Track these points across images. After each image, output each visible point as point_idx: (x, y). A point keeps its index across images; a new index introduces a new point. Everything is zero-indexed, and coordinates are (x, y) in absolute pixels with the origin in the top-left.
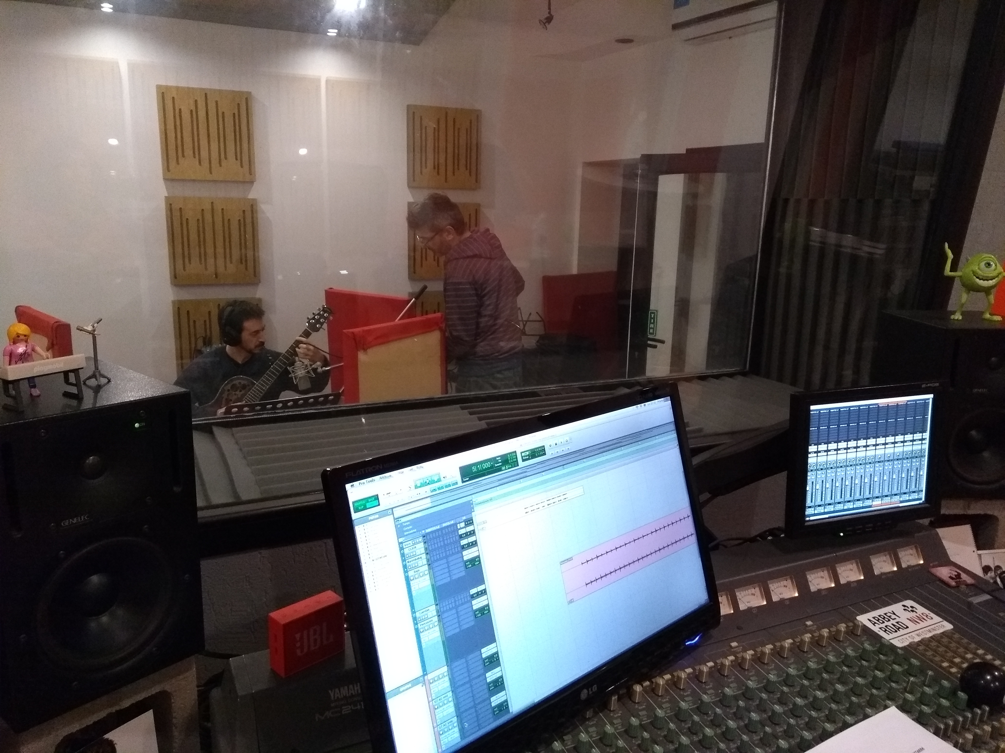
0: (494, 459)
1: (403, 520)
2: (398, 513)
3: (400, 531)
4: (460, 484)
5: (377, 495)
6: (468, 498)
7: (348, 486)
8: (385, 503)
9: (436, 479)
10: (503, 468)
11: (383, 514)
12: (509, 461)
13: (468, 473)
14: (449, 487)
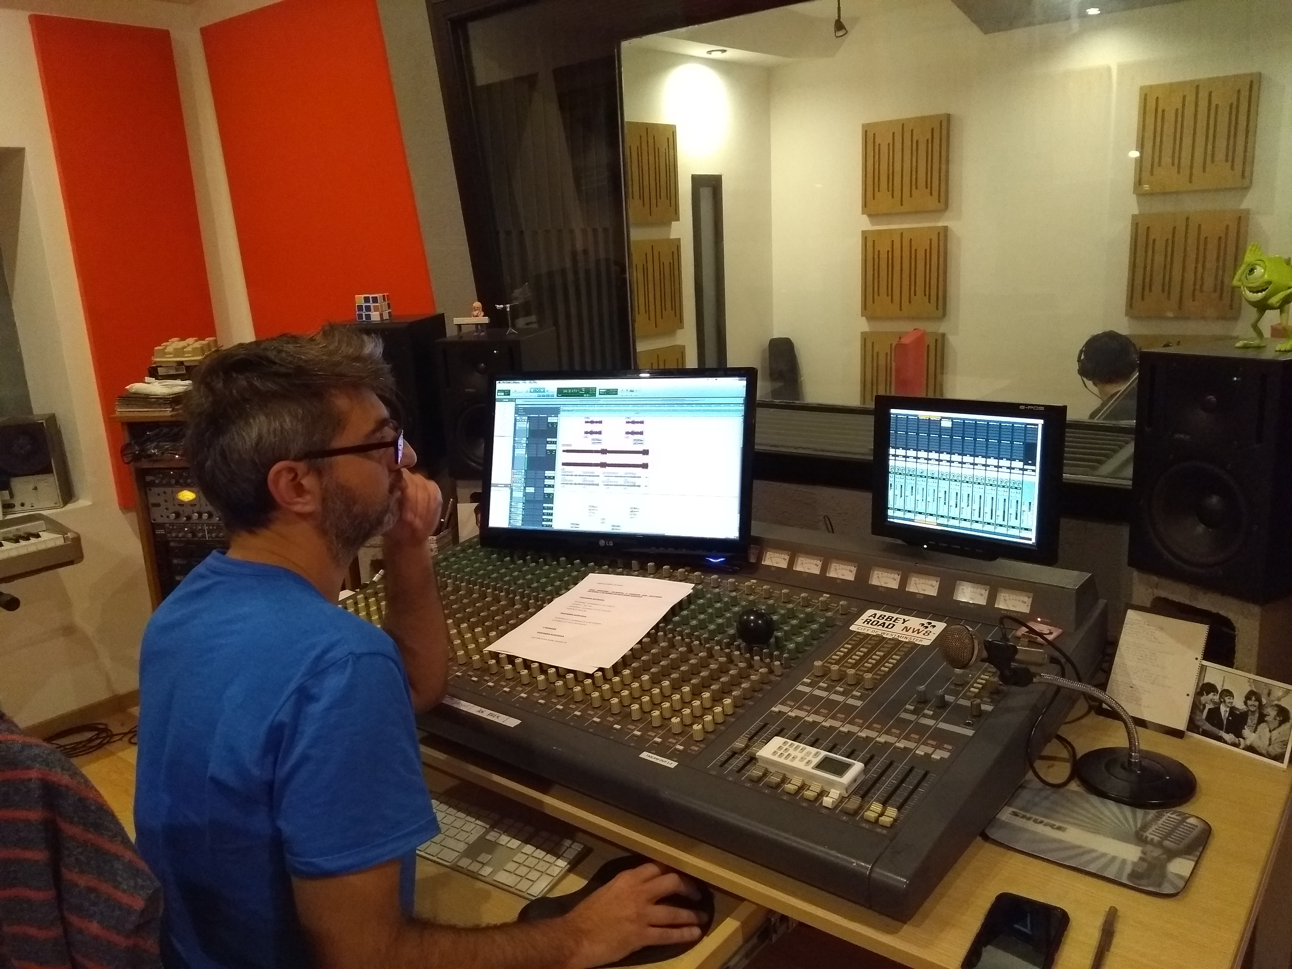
0: (580, 389)
1: (520, 406)
2: (518, 402)
3: (517, 411)
4: (556, 396)
5: (509, 391)
6: (559, 406)
7: (497, 382)
8: (512, 395)
9: (542, 391)
10: (585, 395)
11: (511, 400)
12: (590, 392)
13: (561, 392)
14: (549, 397)
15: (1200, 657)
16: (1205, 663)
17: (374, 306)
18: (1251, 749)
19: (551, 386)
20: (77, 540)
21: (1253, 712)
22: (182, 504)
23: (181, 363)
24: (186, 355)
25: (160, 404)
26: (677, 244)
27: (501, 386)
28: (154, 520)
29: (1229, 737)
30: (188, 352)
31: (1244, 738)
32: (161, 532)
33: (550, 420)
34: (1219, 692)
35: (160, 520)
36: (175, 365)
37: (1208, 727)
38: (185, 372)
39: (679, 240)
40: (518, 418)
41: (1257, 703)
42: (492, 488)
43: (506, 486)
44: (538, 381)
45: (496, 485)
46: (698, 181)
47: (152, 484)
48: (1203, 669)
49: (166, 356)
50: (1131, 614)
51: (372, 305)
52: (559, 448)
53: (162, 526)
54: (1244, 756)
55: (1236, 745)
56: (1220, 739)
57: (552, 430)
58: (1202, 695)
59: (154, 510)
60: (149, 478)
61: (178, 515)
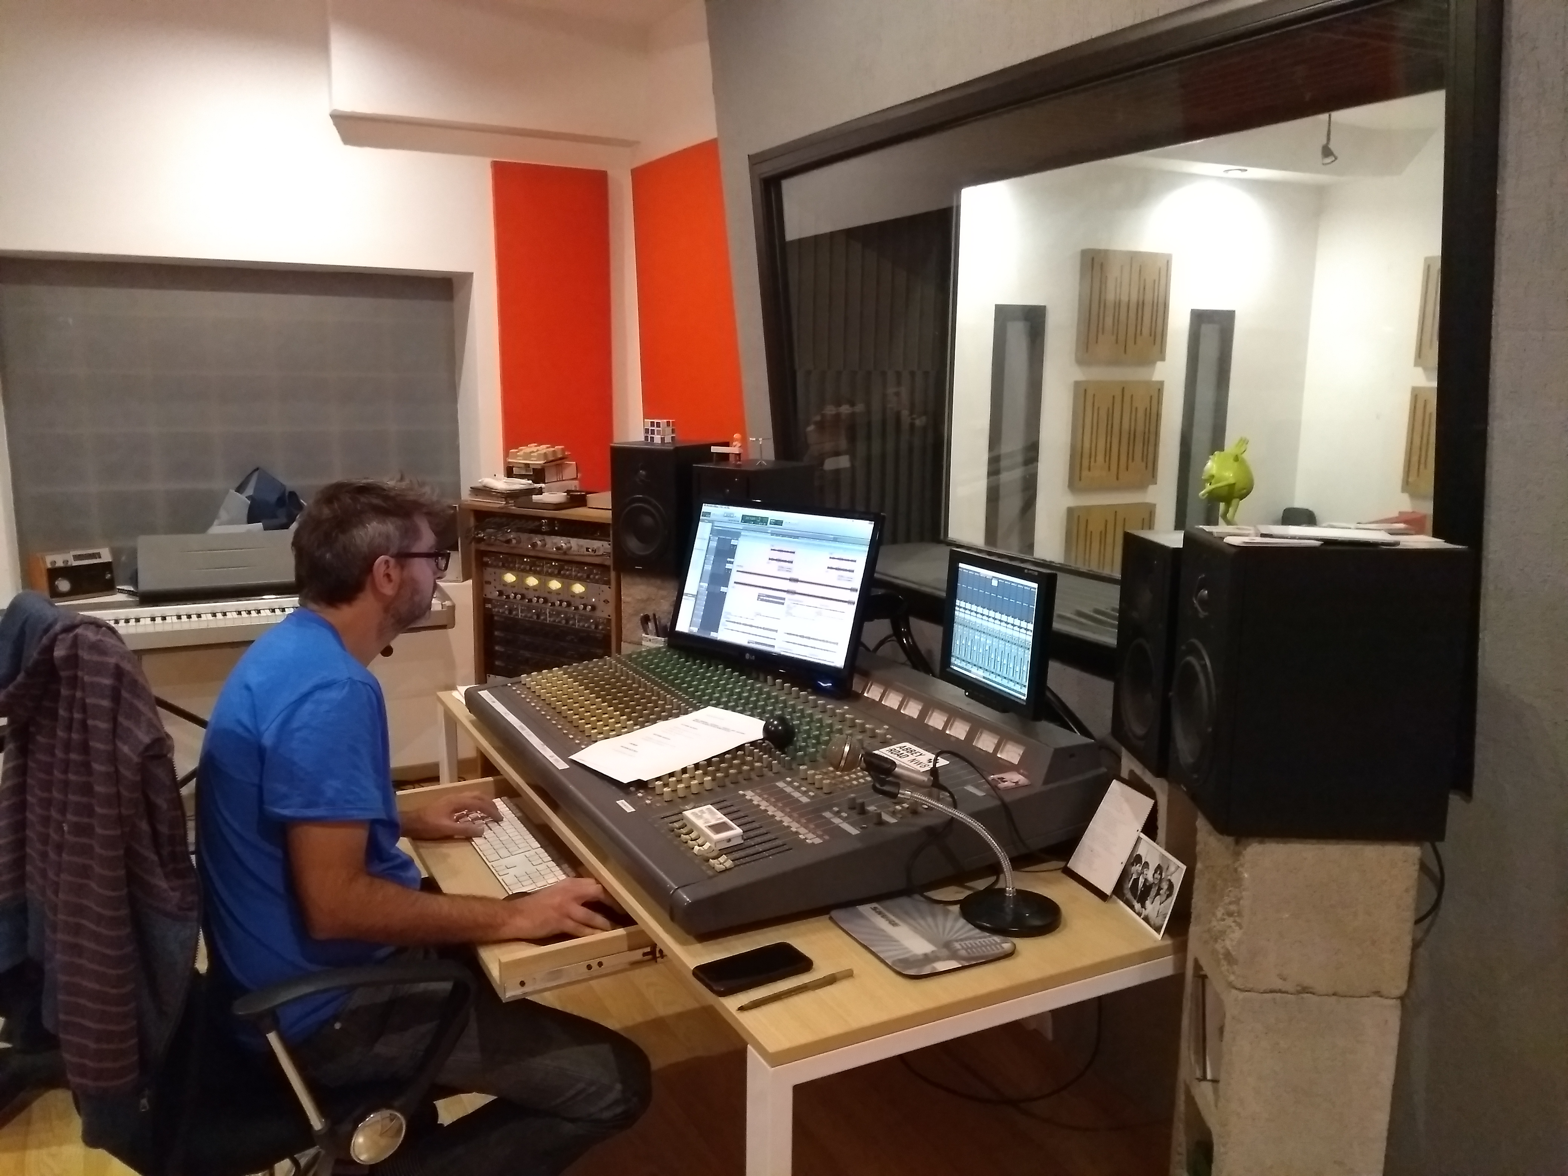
0: (758, 518)
1: (715, 528)
3: (712, 532)
4: (740, 522)
6: (741, 530)
9: (732, 516)
10: (760, 523)
11: (710, 521)
12: (764, 520)
13: (745, 519)
14: (736, 522)
15: (1140, 829)
16: (1142, 836)
17: (657, 430)
18: (1146, 919)
19: (739, 512)
20: (453, 608)
21: (1156, 884)
22: (505, 584)
23: (527, 465)
24: (532, 459)
25: (498, 497)
26: (1159, 388)
27: (706, 508)
28: (485, 595)
29: (1138, 906)
30: (534, 457)
31: (1145, 909)
32: (489, 606)
33: (733, 542)
34: (1143, 863)
35: (489, 596)
36: (523, 466)
37: (1129, 895)
38: (532, 473)
39: (1161, 383)
40: (711, 538)
41: (1159, 877)
42: (684, 597)
43: (693, 596)
44: (731, 507)
45: (687, 594)
46: (1200, 318)
47: (486, 565)
48: (1139, 839)
49: (518, 458)
50: (1115, 784)
51: (655, 428)
52: (734, 568)
53: (489, 601)
54: (1140, 924)
55: (1139, 914)
56: (1132, 907)
57: (731, 552)
58: (1133, 865)
59: (487, 586)
60: (486, 559)
61: (501, 593)
